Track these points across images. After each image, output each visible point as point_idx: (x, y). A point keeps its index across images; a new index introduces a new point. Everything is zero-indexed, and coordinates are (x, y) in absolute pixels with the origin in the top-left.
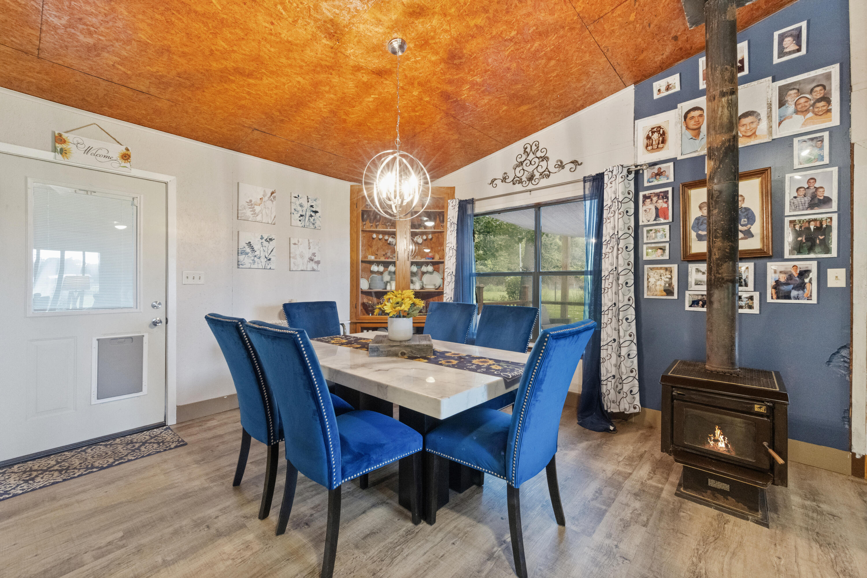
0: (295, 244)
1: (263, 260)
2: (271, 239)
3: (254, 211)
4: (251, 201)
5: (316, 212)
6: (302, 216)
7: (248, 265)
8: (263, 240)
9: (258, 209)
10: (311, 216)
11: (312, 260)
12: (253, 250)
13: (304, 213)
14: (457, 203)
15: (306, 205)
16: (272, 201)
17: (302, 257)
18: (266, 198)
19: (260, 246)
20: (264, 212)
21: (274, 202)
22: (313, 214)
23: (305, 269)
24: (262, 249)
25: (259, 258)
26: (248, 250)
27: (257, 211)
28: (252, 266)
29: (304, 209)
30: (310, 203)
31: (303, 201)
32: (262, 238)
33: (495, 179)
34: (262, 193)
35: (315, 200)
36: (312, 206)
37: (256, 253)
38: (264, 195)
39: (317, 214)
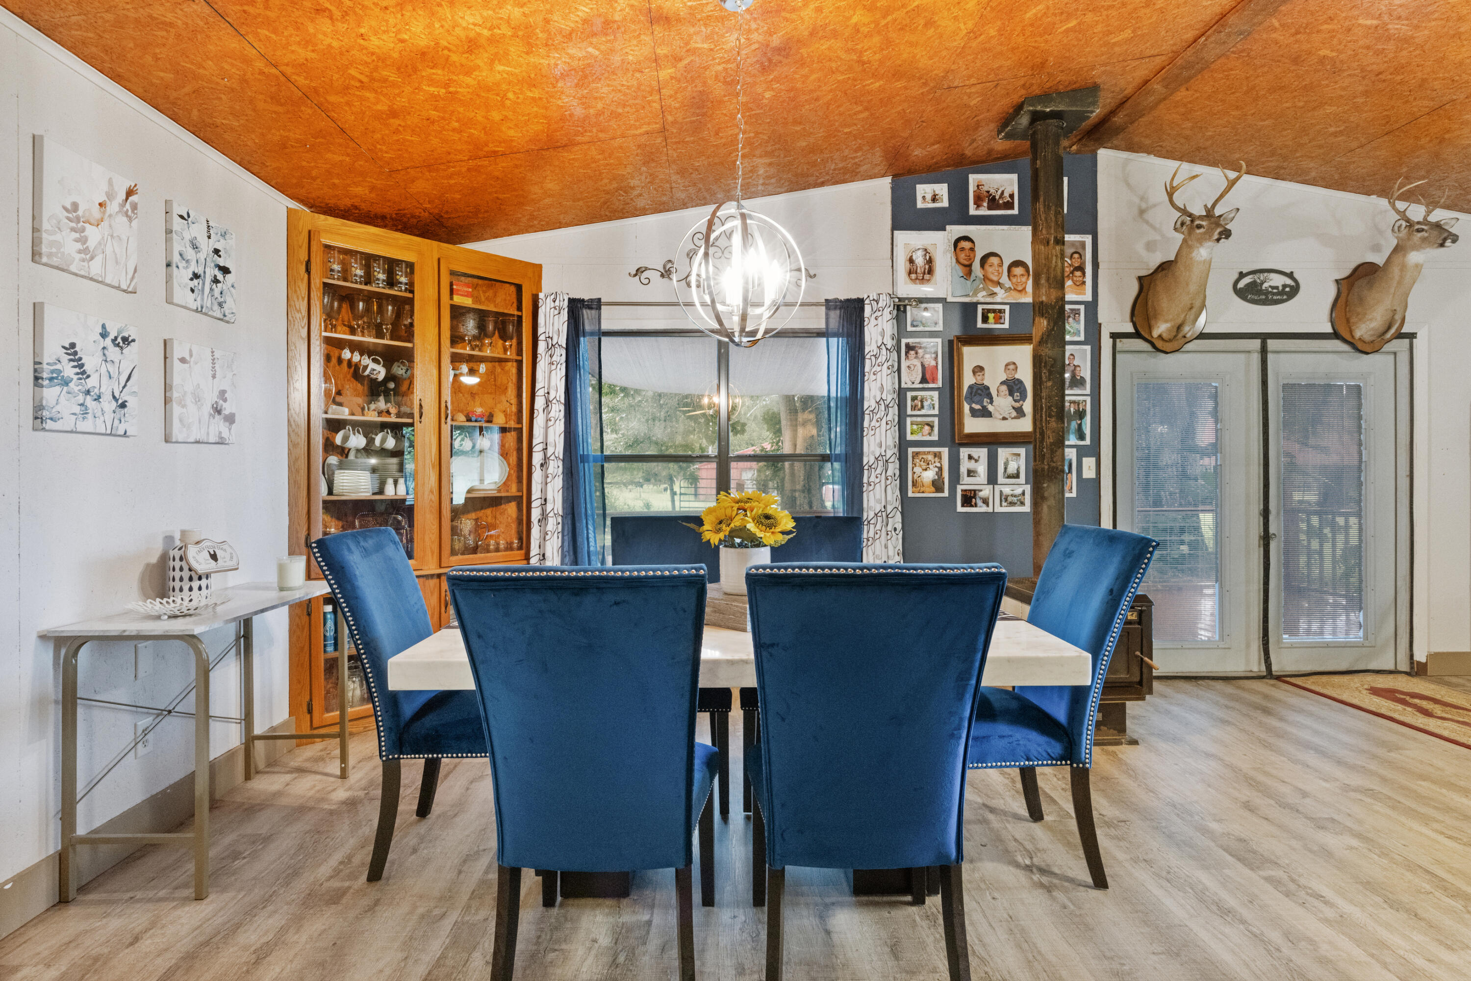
0: (183, 360)
1: (109, 406)
2: (125, 340)
3: (83, 240)
4: (75, 206)
5: (225, 270)
6: (196, 276)
7: (68, 423)
8: (108, 342)
9: (93, 235)
10: (216, 281)
11: (219, 412)
12: (83, 374)
13: (200, 271)
14: (566, 303)
15: (206, 247)
16: (130, 219)
17: (198, 400)
18: (113, 207)
19: (99, 358)
20: (109, 250)
21: (135, 223)
22: (220, 277)
23: (204, 438)
24: (103, 370)
25: (98, 398)
26: (69, 371)
27: (91, 244)
28: (82, 426)
29: (202, 256)
30: (214, 244)
31: (198, 231)
32: (104, 335)
33: (646, 269)
34: (105, 187)
35: (224, 235)
36: (217, 252)
37: (91, 383)
38: (110, 195)
39: (228, 276)
